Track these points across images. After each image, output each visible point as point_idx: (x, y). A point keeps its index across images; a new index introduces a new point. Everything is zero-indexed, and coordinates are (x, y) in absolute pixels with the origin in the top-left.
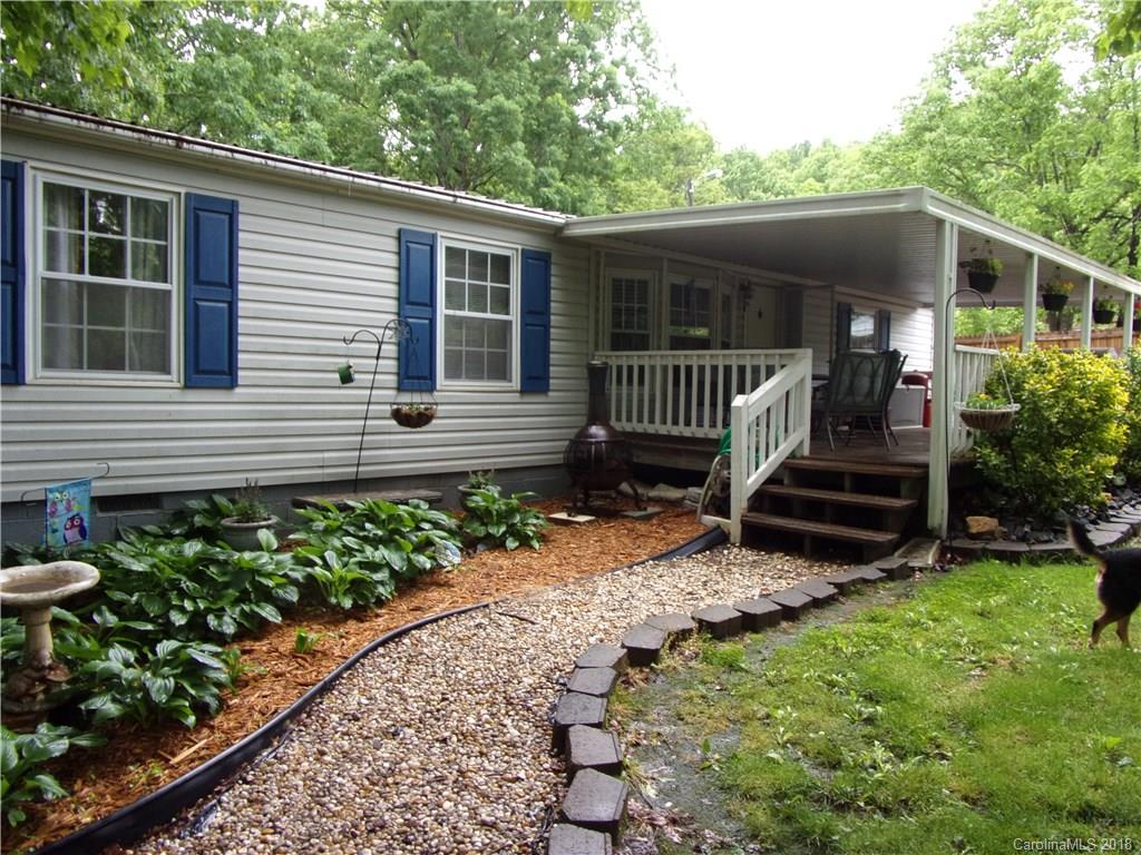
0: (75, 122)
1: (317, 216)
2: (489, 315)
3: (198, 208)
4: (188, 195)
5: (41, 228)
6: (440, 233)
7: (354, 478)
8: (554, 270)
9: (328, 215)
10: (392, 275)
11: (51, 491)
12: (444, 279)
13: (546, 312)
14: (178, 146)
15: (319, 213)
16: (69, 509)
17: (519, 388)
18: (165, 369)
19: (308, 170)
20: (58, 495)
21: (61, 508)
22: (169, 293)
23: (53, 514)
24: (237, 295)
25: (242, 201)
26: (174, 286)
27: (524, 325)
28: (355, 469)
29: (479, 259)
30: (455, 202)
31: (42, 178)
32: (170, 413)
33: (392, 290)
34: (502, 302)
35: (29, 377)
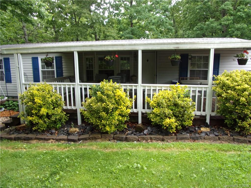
2: (50, 69)
4: (4, 58)
6: (39, 57)
12: (41, 64)
13: (62, 68)
25: (10, 57)
27: (57, 71)
32: (5, 86)
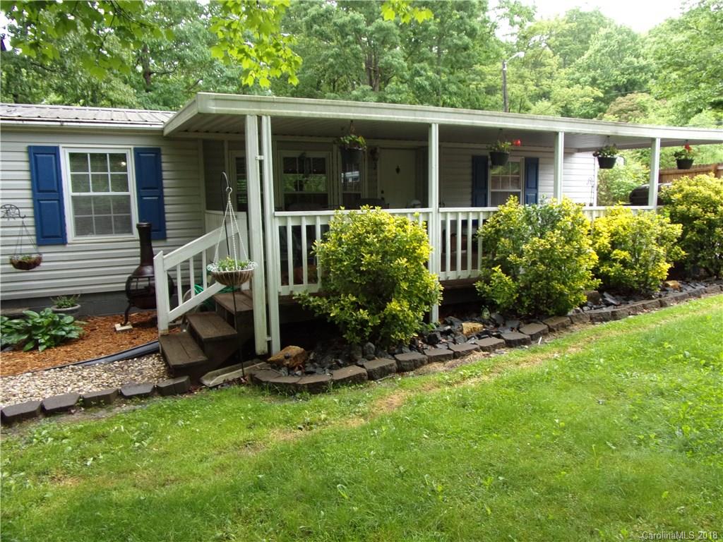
2: (111, 193)
6: (61, 146)
8: (164, 158)
10: (26, 175)
12: (69, 173)
13: (159, 187)
17: (138, 238)
27: (140, 197)
29: (99, 158)
30: (62, 125)
33: (27, 184)
34: (122, 183)
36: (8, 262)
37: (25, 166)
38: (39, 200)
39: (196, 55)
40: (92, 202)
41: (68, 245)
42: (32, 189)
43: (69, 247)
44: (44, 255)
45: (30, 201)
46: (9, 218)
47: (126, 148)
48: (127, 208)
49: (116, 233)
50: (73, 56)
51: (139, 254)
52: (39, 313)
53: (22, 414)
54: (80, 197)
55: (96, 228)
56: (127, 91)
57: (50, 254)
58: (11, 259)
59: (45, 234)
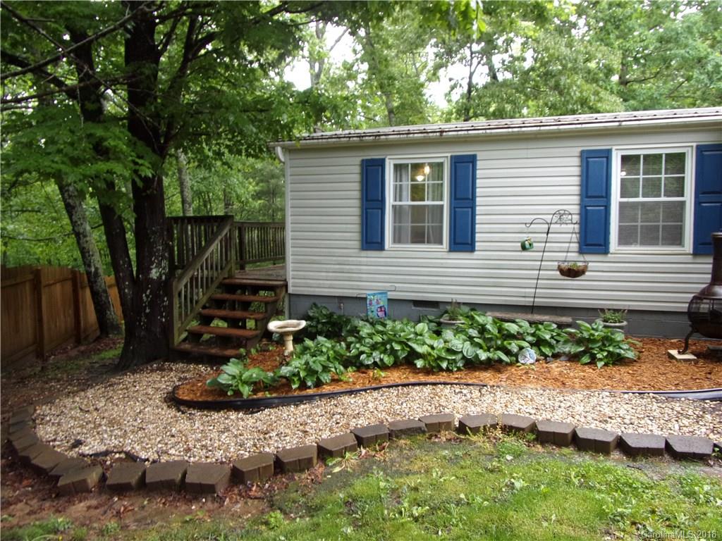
0: (399, 136)
1: (523, 153)
3: (457, 161)
4: (451, 157)
5: (392, 183)
6: (614, 148)
7: (531, 304)
9: (530, 151)
10: (576, 180)
11: (369, 295)
12: (620, 178)
14: (441, 135)
15: (525, 151)
16: (378, 303)
17: (691, 252)
18: (441, 242)
19: (510, 130)
20: (372, 297)
21: (374, 302)
22: (442, 206)
23: (371, 304)
24: (475, 203)
25: (478, 154)
26: (445, 202)
27: (698, 204)
28: (532, 300)
30: (620, 125)
31: (393, 162)
32: (442, 264)
33: (576, 190)
34: (677, 188)
35: (387, 247)
36: (556, 268)
37: (577, 171)
38: (586, 206)
39: (688, 52)
40: (640, 207)
41: (609, 255)
42: (580, 195)
43: (611, 257)
44: (590, 264)
45: (577, 208)
46: (561, 224)
47: (687, 147)
48: (680, 217)
49: (663, 244)
50: (568, 72)
51: (711, 271)
52: (591, 325)
53: (648, 448)
54: (627, 203)
55: (641, 239)
56: (615, 101)
57: (594, 263)
58: (559, 266)
59: (588, 242)
